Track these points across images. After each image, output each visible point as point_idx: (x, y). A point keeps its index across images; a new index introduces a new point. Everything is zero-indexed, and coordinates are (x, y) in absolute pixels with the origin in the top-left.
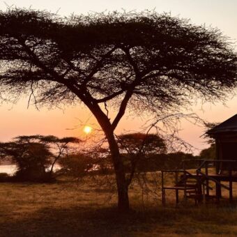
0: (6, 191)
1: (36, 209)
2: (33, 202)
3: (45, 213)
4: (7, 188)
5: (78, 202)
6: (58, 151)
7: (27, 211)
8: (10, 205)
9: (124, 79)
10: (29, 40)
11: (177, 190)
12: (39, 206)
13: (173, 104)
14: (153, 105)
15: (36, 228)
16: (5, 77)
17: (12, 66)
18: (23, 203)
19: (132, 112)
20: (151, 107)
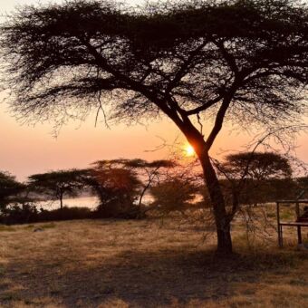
0: (82, 231)
1: (116, 253)
2: (113, 244)
3: (126, 257)
4: (84, 226)
5: (170, 244)
6: (148, 178)
7: (104, 255)
8: (85, 247)
9: (223, 82)
10: (94, 38)
11: (299, 227)
12: (120, 249)
13: (291, 112)
14: (264, 115)
15: (111, 277)
16: (70, 87)
17: (77, 73)
18: (101, 245)
19: (236, 125)
20: (261, 117)
